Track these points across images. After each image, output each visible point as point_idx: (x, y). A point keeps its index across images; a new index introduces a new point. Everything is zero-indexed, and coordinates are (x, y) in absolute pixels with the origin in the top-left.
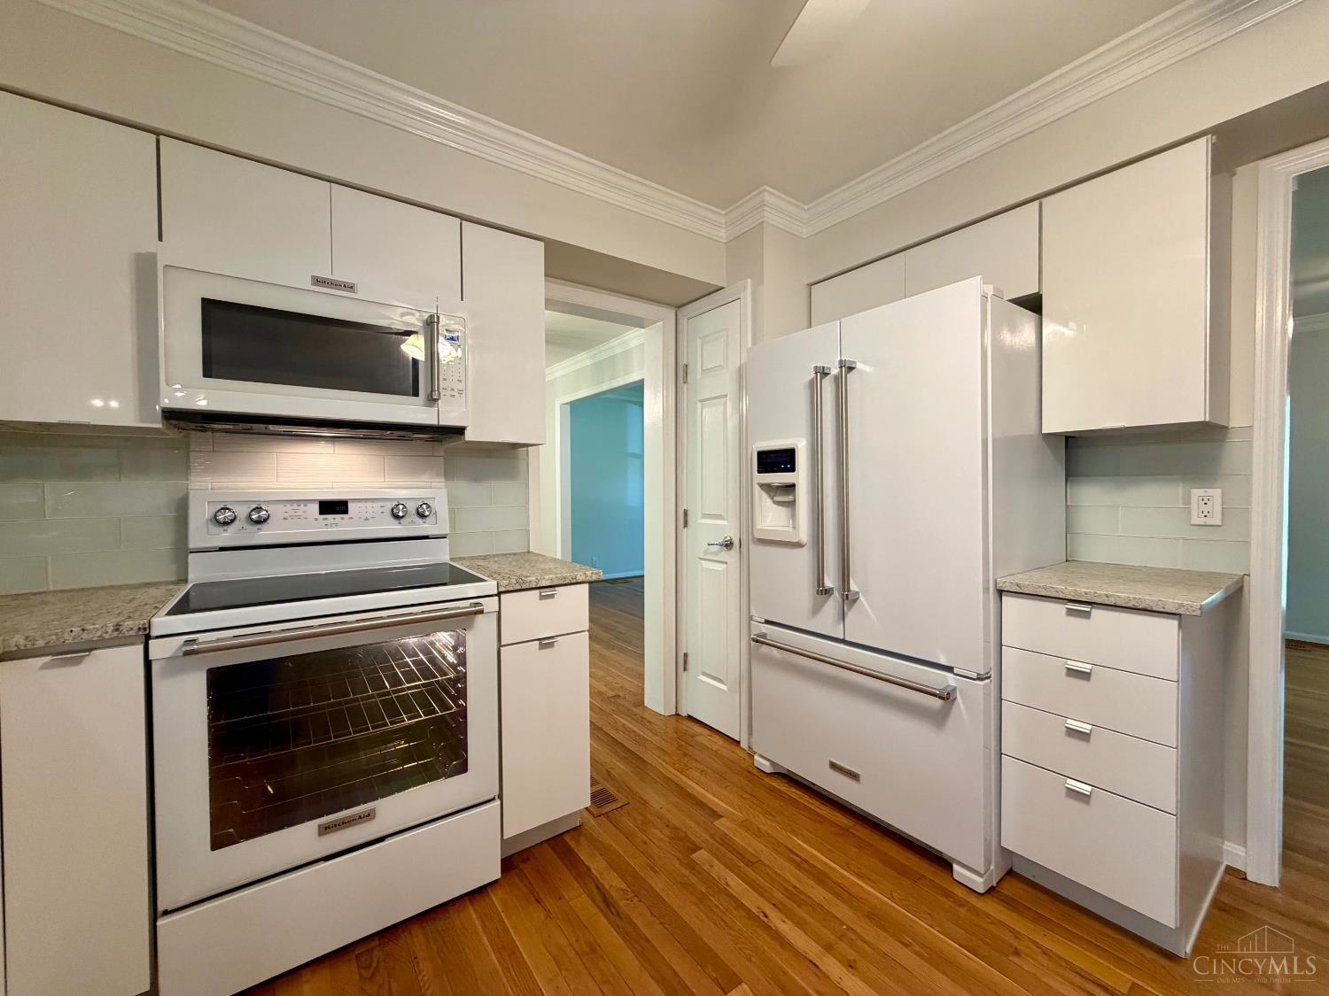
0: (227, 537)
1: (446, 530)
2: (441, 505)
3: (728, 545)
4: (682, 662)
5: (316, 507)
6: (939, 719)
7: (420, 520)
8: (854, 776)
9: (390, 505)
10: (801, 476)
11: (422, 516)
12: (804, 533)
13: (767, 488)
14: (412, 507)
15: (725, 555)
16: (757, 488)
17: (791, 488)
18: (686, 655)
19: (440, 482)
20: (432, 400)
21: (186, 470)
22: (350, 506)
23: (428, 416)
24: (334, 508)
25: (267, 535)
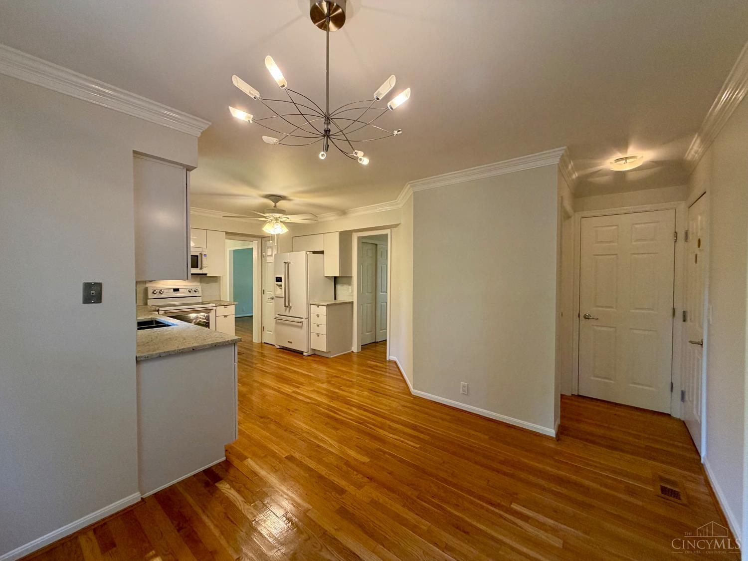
0: (155, 296)
1: (201, 295)
2: (200, 289)
3: (273, 298)
4: (263, 329)
5: (172, 290)
6: (301, 327)
7: (195, 293)
8: (291, 342)
9: (188, 290)
10: (282, 283)
11: (195, 292)
12: (283, 296)
13: (277, 285)
14: (193, 289)
15: (272, 301)
16: (276, 286)
17: (281, 285)
18: (263, 327)
19: (199, 284)
20: (201, 269)
22: (180, 290)
23: (200, 272)
24: (176, 290)
25: (163, 296)
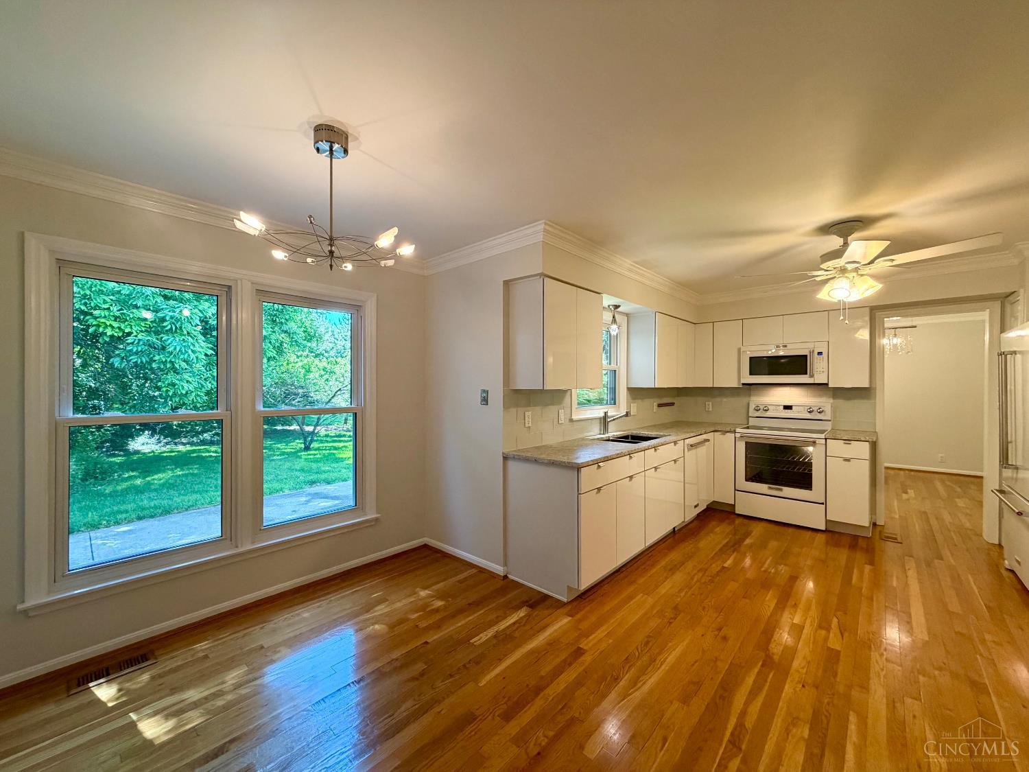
0: (758, 414)
2: (829, 409)
5: (782, 407)
7: (819, 414)
8: (1020, 563)
9: (807, 408)
14: (816, 409)
21: (750, 396)
22: (794, 407)
23: (811, 381)
24: (788, 407)
25: (768, 414)
